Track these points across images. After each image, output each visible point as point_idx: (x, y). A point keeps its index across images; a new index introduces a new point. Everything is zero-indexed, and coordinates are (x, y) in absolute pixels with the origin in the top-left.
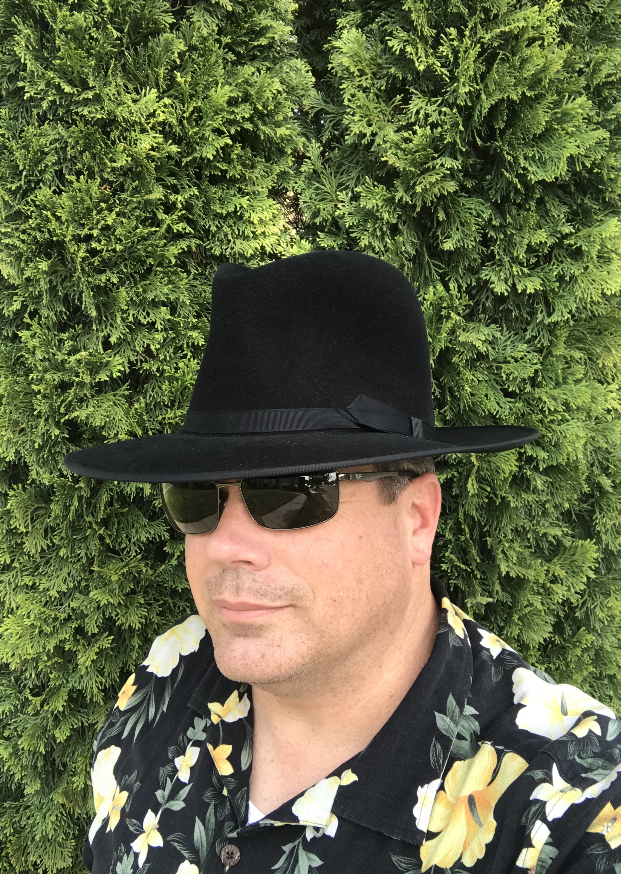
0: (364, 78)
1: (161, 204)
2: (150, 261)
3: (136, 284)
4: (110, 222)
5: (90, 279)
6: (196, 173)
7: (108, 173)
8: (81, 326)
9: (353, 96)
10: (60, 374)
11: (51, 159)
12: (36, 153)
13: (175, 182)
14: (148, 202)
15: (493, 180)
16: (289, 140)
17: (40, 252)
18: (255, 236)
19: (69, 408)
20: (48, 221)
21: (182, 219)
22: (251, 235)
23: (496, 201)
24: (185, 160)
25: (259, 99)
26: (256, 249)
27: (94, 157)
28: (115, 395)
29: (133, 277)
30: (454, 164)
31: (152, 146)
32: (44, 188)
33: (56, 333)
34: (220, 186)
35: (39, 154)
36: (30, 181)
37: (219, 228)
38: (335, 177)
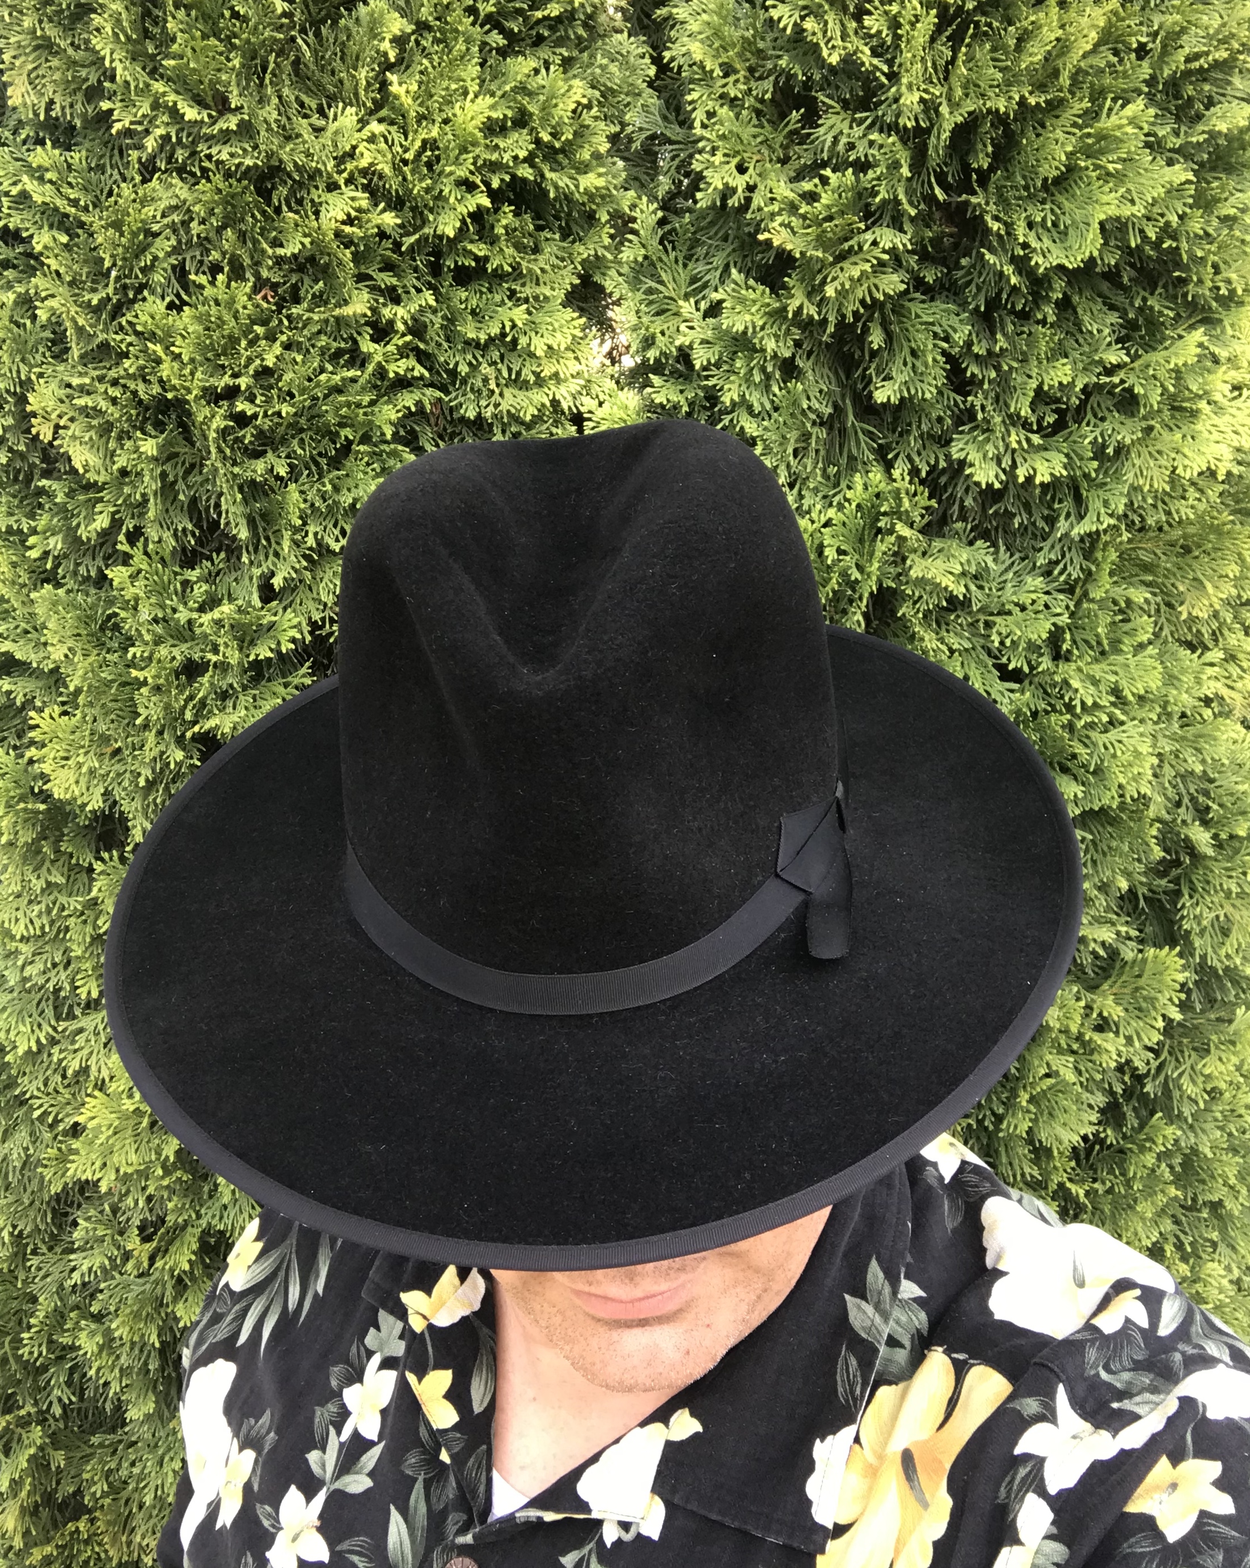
0: (731, 79)
1: (367, 324)
2: (347, 433)
3: (321, 476)
4: (270, 361)
5: (236, 470)
6: (429, 265)
7: (270, 268)
8: (223, 555)
9: (710, 115)
10: (184, 647)
11: (162, 246)
12: (134, 234)
13: (394, 281)
14: (341, 322)
16: (603, 196)
17: (145, 420)
18: (540, 382)
19: (202, 710)
20: (158, 361)
21: (403, 352)
22: (532, 379)
23: (978, 307)
24: (409, 241)
25: (545, 119)
26: (543, 405)
27: (242, 236)
28: (286, 685)
29: (317, 464)
30: (897, 241)
31: (348, 215)
32: (150, 299)
33: (177, 569)
34: (477, 287)
35: (141, 237)
36: (125, 287)
37: (474, 367)
38: (685, 266)
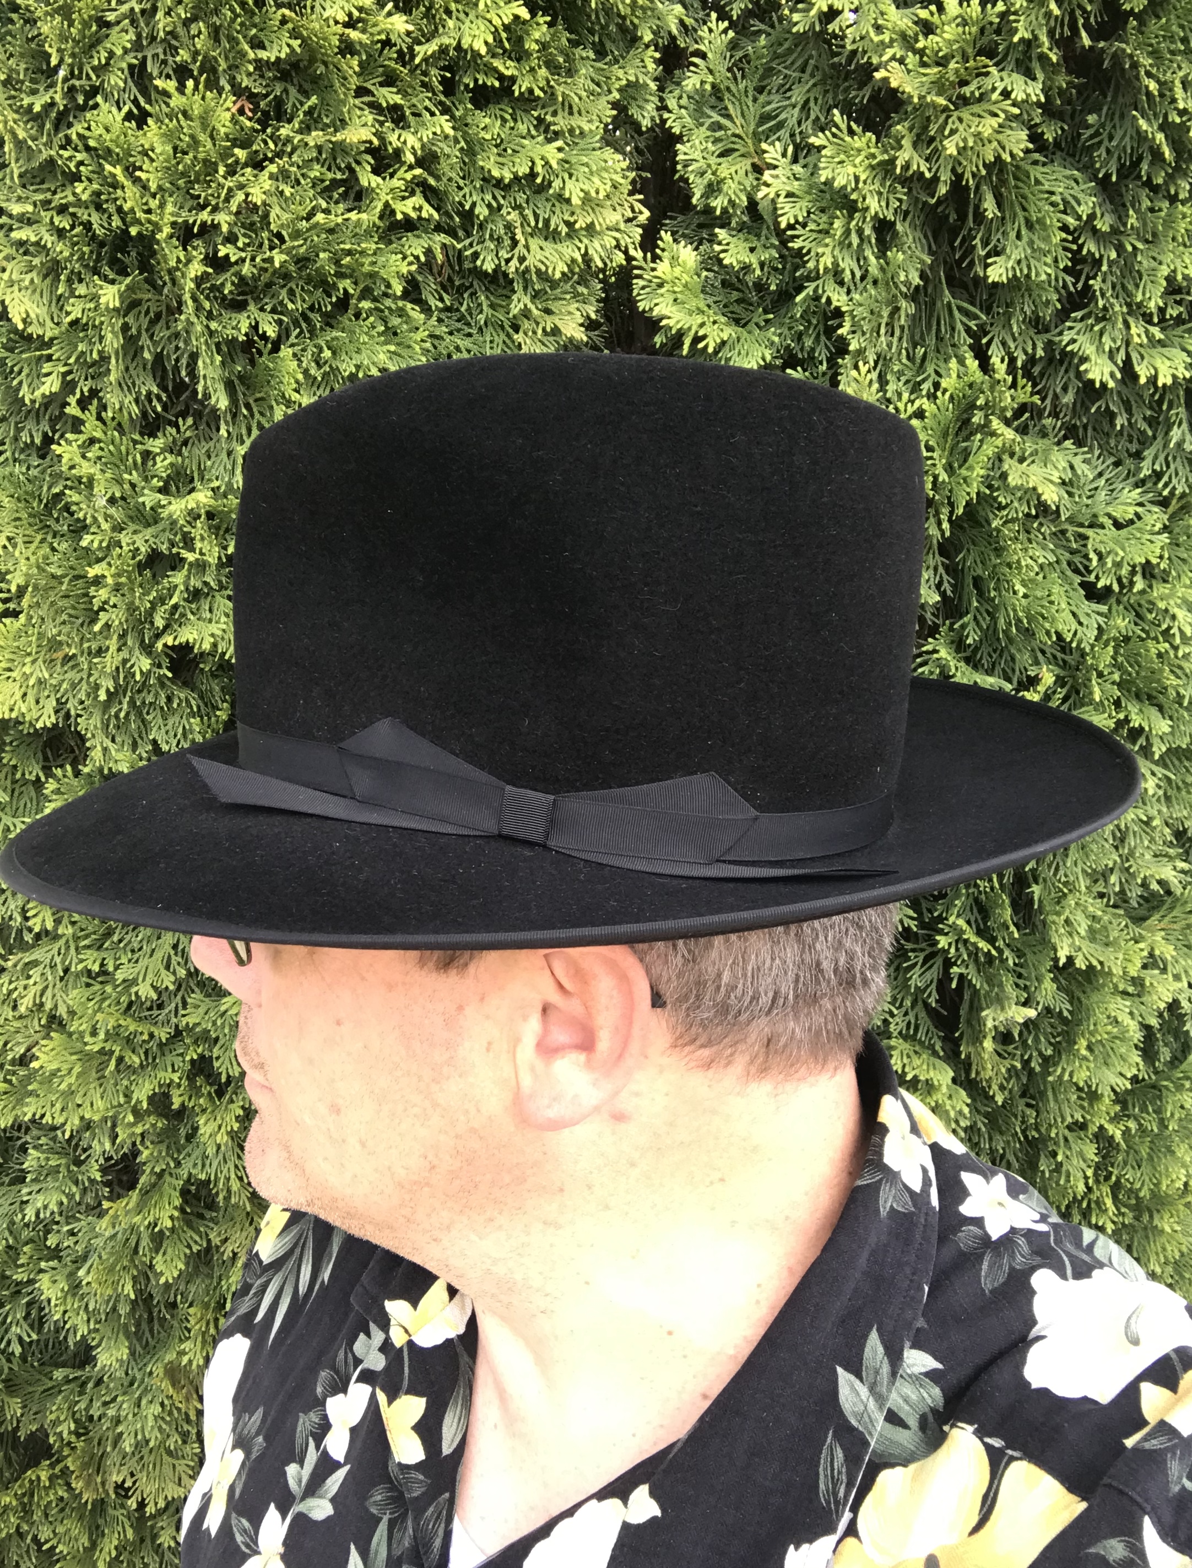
1: (368, 151)
2: (346, 285)
3: (314, 336)
4: (257, 197)
5: (214, 325)
6: (443, 81)
7: (249, 74)
8: (190, 421)
10: (148, 533)
11: (120, 40)
12: (86, 25)
13: (398, 99)
14: (339, 149)
15: (1103, 125)
17: (101, 259)
18: (573, 233)
19: (175, 619)
20: (115, 185)
21: (413, 186)
22: (564, 230)
23: (1108, 176)
24: (422, 51)
26: (573, 261)
27: (215, 34)
29: (308, 320)
31: (350, 15)
32: (104, 107)
33: (137, 437)
34: (498, 113)
35: (94, 28)
36: (72, 89)
37: (495, 210)
38: (755, 100)
